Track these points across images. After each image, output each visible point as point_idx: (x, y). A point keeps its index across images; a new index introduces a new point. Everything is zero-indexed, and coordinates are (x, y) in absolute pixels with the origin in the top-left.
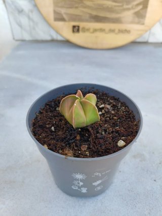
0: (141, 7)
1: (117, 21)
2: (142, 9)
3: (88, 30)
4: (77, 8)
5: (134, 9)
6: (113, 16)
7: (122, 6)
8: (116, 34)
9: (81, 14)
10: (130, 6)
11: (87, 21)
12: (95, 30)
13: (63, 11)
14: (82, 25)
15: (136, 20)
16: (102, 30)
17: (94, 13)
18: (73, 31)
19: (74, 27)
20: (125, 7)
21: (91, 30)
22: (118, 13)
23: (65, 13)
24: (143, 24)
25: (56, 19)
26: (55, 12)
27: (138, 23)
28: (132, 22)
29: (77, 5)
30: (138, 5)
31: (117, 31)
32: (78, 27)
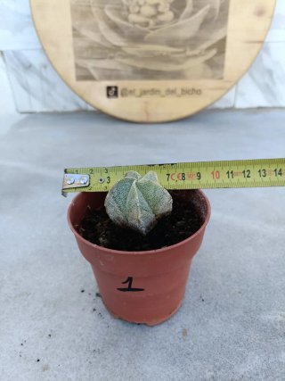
0: (214, 52)
1: (177, 75)
2: (216, 55)
3: (132, 92)
4: (111, 58)
5: (204, 55)
6: (172, 67)
7: (185, 52)
8: (179, 96)
9: (119, 67)
10: (196, 52)
11: (129, 78)
12: (144, 92)
13: (90, 65)
14: (121, 84)
15: (209, 72)
16: (154, 92)
17: (140, 65)
18: (108, 95)
19: (109, 88)
20: (189, 53)
21: (138, 93)
22: (178, 63)
23: (95, 68)
24: (221, 78)
25: (80, 78)
26: (77, 67)
27: (213, 77)
28: (204, 76)
29: (112, 55)
30: (209, 49)
31: (179, 92)
32: (116, 88)
